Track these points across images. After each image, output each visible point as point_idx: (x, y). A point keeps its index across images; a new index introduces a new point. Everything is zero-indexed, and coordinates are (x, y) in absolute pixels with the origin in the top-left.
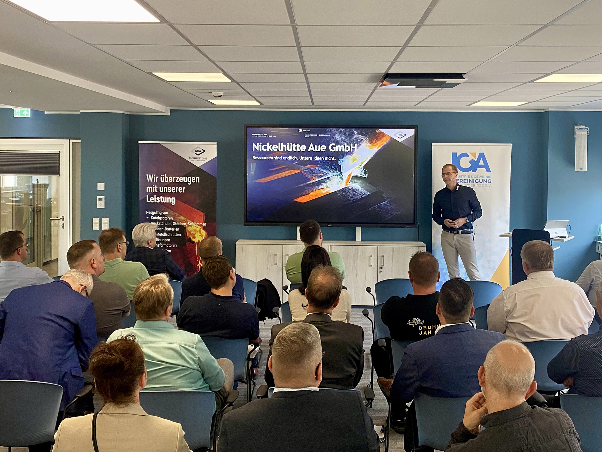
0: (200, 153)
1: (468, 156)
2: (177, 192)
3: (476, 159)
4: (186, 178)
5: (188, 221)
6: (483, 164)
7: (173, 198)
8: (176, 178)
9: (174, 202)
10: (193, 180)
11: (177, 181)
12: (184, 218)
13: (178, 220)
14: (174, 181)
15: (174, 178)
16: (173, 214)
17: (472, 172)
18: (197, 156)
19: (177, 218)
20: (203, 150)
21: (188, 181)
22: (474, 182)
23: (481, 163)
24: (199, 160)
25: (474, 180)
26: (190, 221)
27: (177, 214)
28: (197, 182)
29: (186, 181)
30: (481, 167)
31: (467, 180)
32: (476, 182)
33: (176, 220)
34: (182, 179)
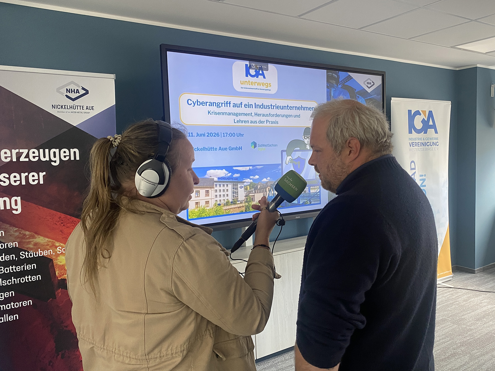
0: (78, 95)
1: (420, 114)
2: (24, 183)
3: (426, 117)
4: (47, 151)
5: (57, 244)
6: (432, 124)
7: (14, 199)
8: (21, 151)
9: (19, 207)
10: (62, 155)
11: (22, 159)
12: (47, 239)
13: (31, 246)
14: (14, 160)
15: (14, 152)
16: (17, 234)
17: (424, 133)
18: (71, 103)
19: (29, 243)
20: (83, 89)
21: (53, 159)
24: (76, 110)
26: (61, 244)
27: (27, 233)
28: (72, 158)
29: (47, 159)
30: (431, 127)
32: (427, 146)
33: (25, 246)
34: (37, 154)
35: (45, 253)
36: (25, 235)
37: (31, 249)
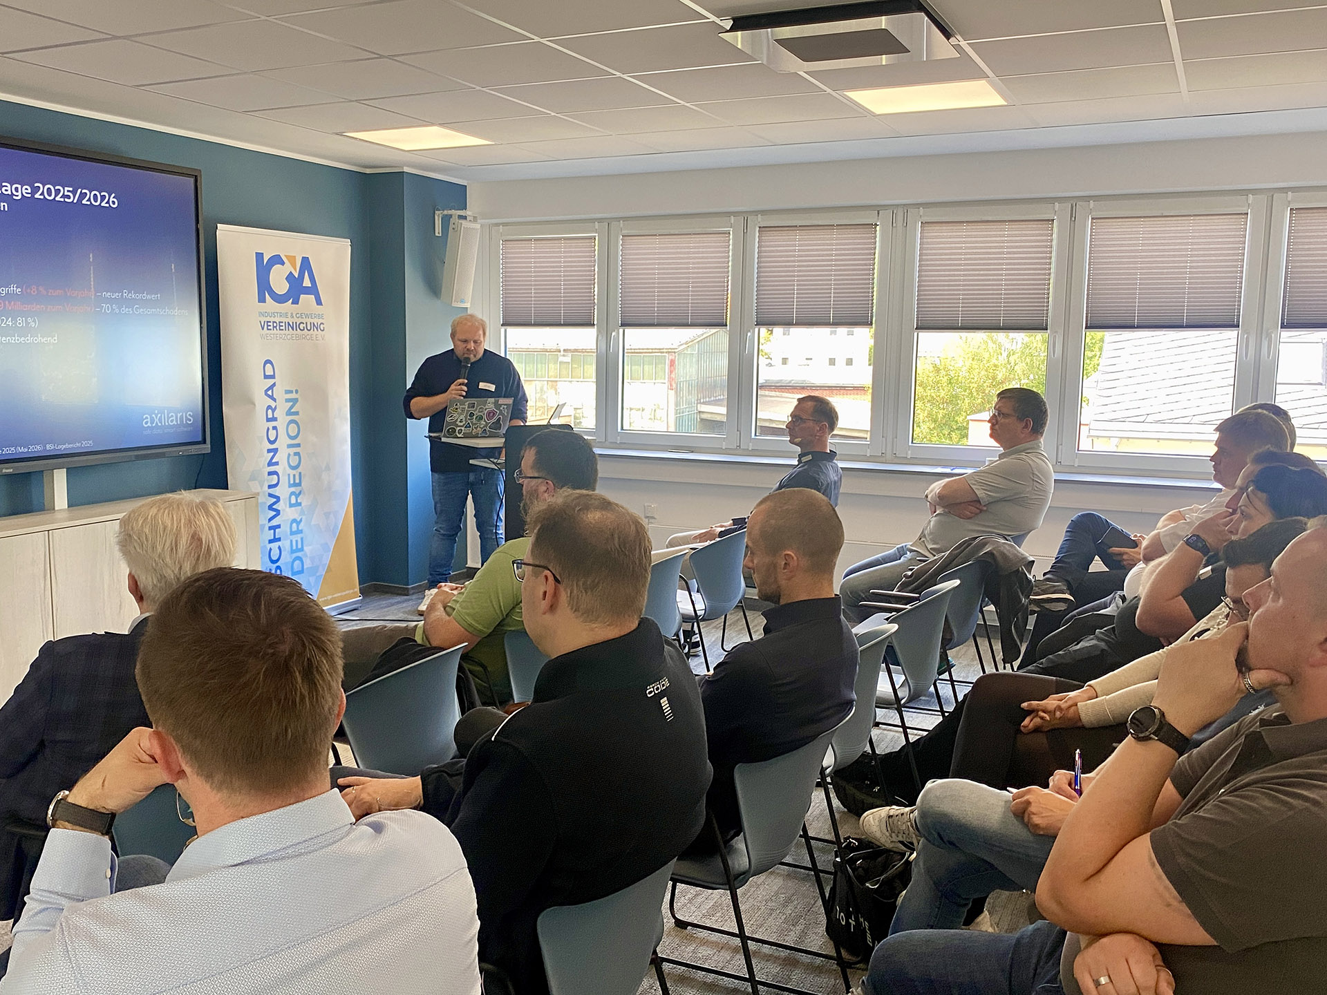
1: (283, 263)
3: (296, 270)
6: (310, 285)
17: (292, 303)
22: (296, 330)
23: (307, 283)
25: (296, 323)
30: (307, 291)
31: (283, 324)
32: (300, 329)
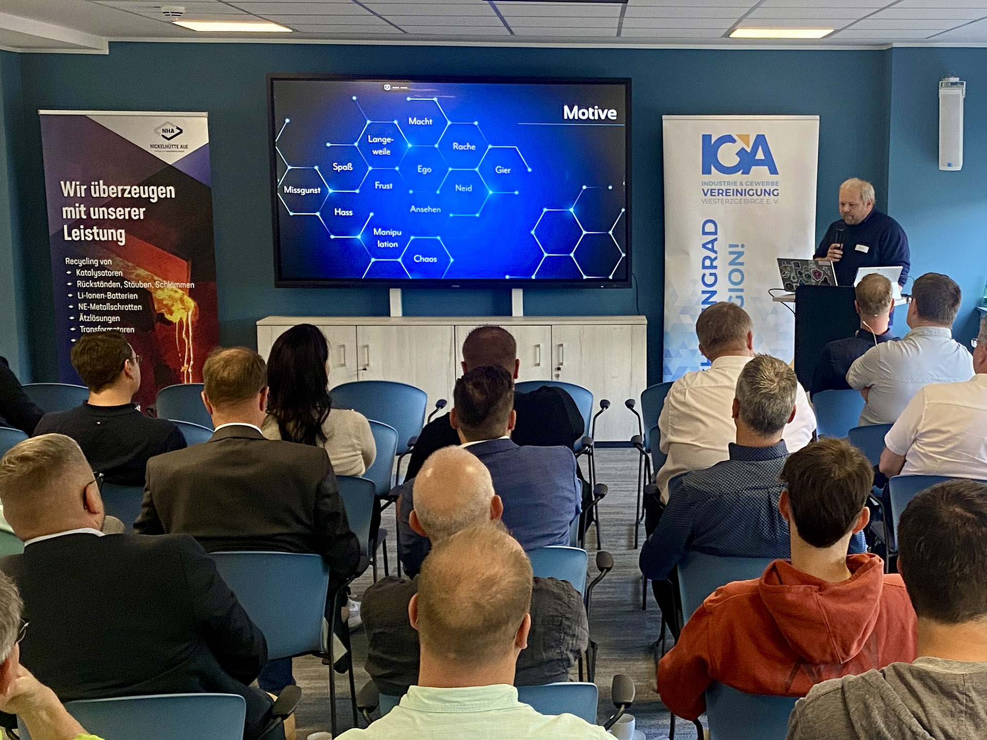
0: (173, 134)
1: (734, 141)
2: (127, 217)
3: (749, 147)
4: (146, 188)
5: (156, 278)
6: (764, 158)
7: (119, 231)
8: (125, 187)
9: (123, 239)
10: (160, 192)
11: (126, 195)
12: (147, 273)
13: (133, 277)
14: (120, 196)
15: (120, 188)
16: (122, 264)
17: (742, 173)
18: (167, 142)
19: (132, 274)
20: (178, 128)
21: (152, 196)
22: (745, 195)
23: (760, 155)
24: (171, 149)
26: (160, 279)
27: (130, 264)
28: (169, 196)
29: (147, 196)
30: (760, 163)
31: (731, 191)
32: (750, 195)
33: (128, 277)
34: (137, 191)
35: (145, 285)
36: (128, 266)
37: (133, 280)
